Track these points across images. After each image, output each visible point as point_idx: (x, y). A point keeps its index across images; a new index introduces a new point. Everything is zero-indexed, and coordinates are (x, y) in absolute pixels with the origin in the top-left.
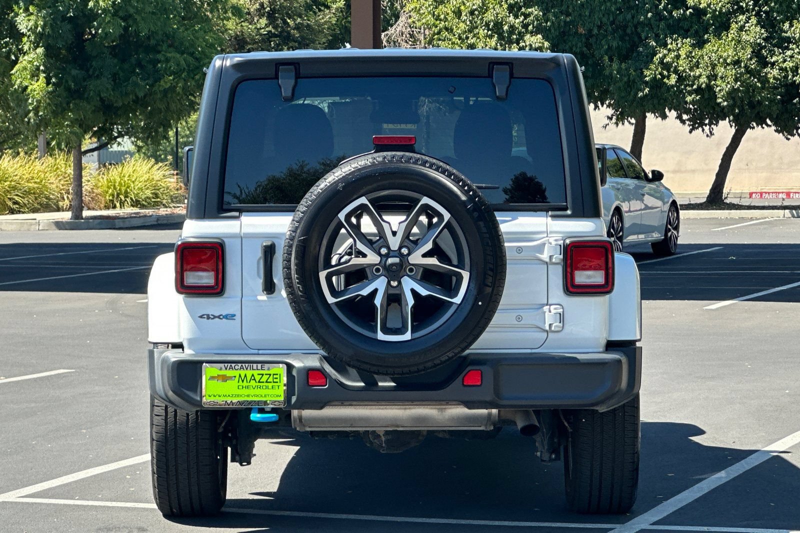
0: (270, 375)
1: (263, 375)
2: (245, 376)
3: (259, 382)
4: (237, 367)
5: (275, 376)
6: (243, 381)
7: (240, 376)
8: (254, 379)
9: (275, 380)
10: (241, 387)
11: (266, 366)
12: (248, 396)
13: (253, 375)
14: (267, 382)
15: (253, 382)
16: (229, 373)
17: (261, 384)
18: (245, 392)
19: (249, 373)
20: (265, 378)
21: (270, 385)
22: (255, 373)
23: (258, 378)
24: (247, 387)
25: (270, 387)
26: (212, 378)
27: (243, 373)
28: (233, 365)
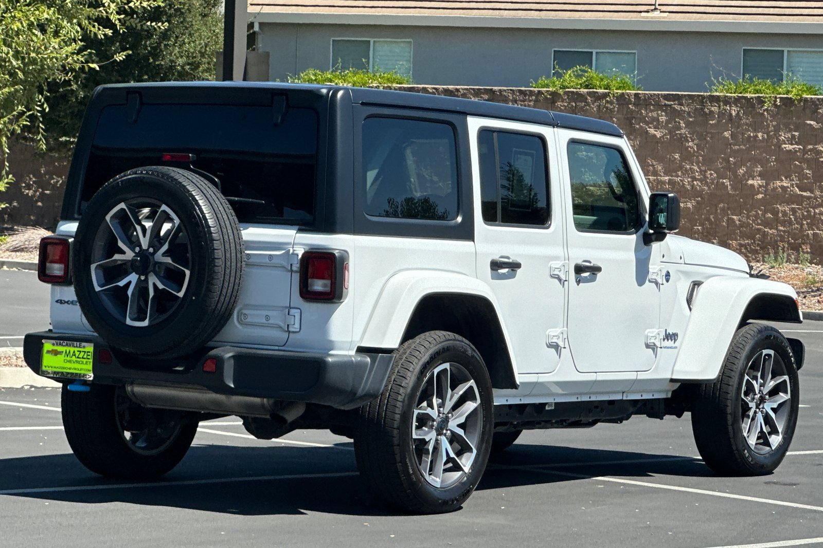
0: (85, 352)
1: (80, 352)
2: (69, 352)
3: (78, 358)
4: (64, 344)
5: (88, 354)
6: (67, 356)
7: (66, 352)
8: (75, 355)
9: (88, 357)
10: (66, 361)
11: (83, 344)
12: (70, 369)
13: (74, 352)
14: (83, 358)
15: (74, 357)
16: (60, 349)
17: (79, 360)
18: (68, 365)
19: (72, 349)
20: (81, 356)
21: (85, 361)
22: (76, 349)
23: (77, 354)
24: (70, 361)
25: (85, 363)
26: (48, 352)
27: (68, 349)
28: (61, 342)
